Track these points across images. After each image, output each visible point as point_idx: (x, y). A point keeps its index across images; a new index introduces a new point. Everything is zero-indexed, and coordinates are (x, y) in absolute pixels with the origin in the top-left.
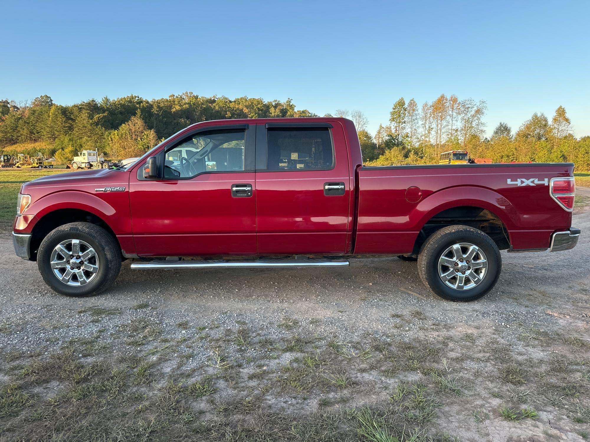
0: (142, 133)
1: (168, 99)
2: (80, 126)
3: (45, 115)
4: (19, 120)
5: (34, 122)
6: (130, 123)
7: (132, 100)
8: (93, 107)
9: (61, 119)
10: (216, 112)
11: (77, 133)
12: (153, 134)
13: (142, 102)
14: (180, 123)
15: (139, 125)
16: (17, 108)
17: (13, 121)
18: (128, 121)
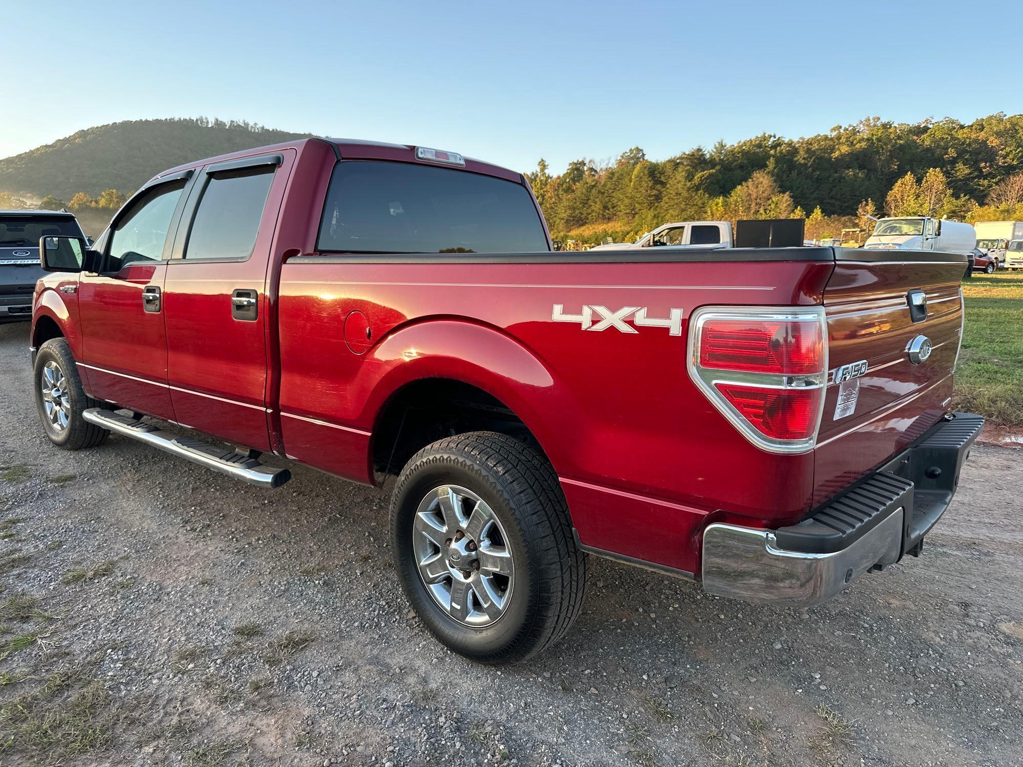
0: (769, 200)
1: (828, 134)
2: (671, 194)
3: (626, 180)
4: (592, 188)
5: (610, 191)
6: (750, 183)
7: (763, 143)
8: (698, 159)
9: (647, 182)
10: (923, 151)
11: (667, 205)
12: (786, 201)
13: (779, 145)
14: (844, 178)
15: (765, 186)
16: (596, 171)
17: (584, 191)
18: (746, 180)
